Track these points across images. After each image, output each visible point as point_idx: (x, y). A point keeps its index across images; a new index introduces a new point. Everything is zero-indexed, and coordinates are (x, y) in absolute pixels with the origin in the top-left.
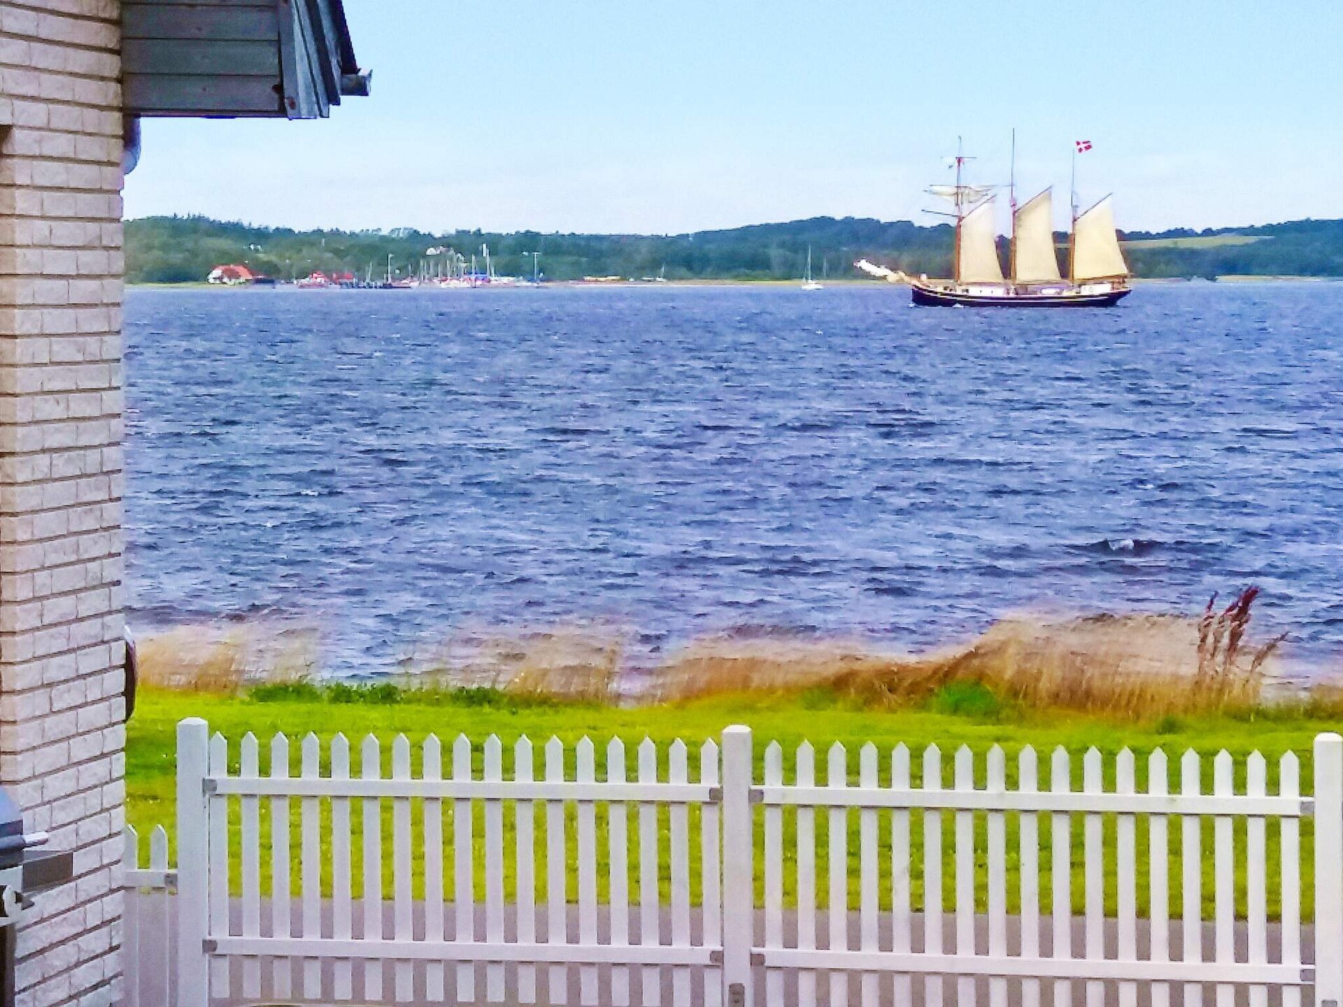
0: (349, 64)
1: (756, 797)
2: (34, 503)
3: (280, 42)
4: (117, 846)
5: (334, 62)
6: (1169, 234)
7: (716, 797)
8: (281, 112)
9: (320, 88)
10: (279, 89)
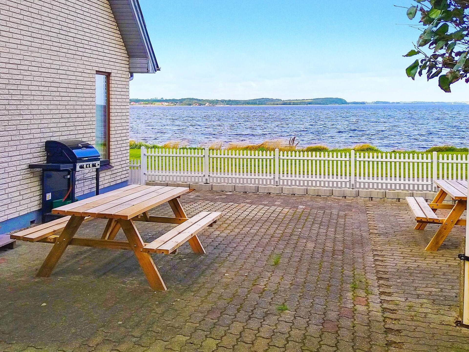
0: (158, 67)
1: (209, 156)
2: (115, 119)
3: (148, 63)
4: (128, 161)
5: (156, 66)
6: (302, 100)
7: (204, 156)
8: (148, 72)
9: (154, 69)
10: (147, 69)
